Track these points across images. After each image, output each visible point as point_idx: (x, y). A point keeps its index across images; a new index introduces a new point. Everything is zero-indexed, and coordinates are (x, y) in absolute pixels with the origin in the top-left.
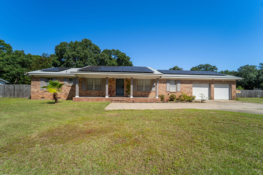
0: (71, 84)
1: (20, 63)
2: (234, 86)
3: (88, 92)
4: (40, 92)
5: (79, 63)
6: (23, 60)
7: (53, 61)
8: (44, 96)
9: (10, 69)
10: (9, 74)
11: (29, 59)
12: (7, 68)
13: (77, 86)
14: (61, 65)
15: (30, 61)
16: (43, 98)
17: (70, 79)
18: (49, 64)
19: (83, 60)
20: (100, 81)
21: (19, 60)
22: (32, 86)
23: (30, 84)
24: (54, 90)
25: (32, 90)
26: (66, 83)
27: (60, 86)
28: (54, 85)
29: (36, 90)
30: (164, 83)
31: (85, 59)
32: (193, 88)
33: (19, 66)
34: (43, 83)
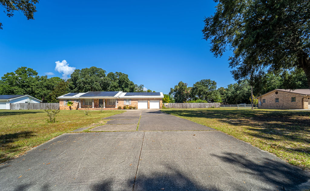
0: (78, 103)
1: (46, 86)
2: (161, 101)
3: (86, 106)
4: (64, 106)
5: (88, 87)
6: (48, 84)
7: (70, 85)
8: (66, 108)
9: (40, 92)
10: (39, 95)
11: (52, 83)
12: (37, 90)
13: (80, 103)
14: (75, 88)
15: (53, 84)
16: (65, 109)
17: (77, 100)
18: (67, 87)
19: (90, 84)
20: (91, 100)
21: (45, 84)
22: (60, 104)
23: (59, 102)
24: (70, 105)
25: (60, 105)
26: (75, 102)
27: (72, 103)
28: (70, 103)
29: (62, 106)
30: (123, 101)
31: (92, 83)
32: (138, 103)
33: (45, 89)
34: (65, 102)
